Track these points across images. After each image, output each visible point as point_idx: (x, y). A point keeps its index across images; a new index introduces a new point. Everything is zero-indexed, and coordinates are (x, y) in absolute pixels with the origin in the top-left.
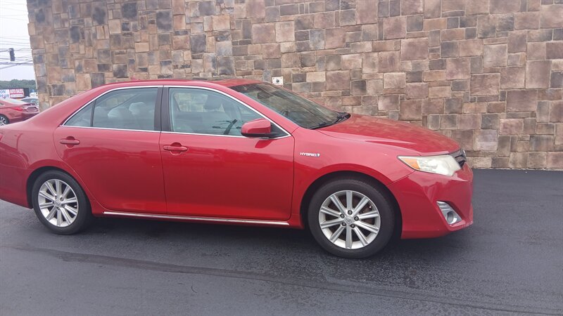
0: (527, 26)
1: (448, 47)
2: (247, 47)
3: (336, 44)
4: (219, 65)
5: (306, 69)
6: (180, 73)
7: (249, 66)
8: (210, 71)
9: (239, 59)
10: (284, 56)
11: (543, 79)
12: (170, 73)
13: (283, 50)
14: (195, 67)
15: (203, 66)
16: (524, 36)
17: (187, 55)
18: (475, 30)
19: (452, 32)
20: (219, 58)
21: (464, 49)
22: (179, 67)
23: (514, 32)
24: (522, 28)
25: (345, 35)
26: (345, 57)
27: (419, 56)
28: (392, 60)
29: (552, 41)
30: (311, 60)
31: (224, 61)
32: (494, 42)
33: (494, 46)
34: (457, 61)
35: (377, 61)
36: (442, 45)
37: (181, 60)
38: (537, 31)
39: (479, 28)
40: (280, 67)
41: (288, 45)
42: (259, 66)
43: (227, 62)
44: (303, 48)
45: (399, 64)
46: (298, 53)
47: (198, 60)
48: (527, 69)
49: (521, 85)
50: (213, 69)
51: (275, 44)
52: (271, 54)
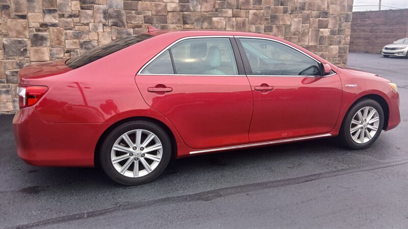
0: (311, 8)
1: (274, 18)
2: (137, 3)
3: (209, 9)
4: (110, 17)
5: (187, 26)
6: (67, 22)
7: (139, 20)
8: (100, 22)
9: (131, 13)
10: (170, 14)
11: (316, 40)
12: (56, 21)
13: (169, 9)
14: (85, 17)
15: (93, 17)
16: (309, 14)
17: (75, 5)
18: (287, 8)
19: (277, 8)
20: (110, 11)
21: (282, 20)
22: (66, 15)
23: (305, 11)
24: (308, 10)
25: (215, 2)
26: (215, 19)
27: (259, 22)
28: (244, 24)
29: (321, 18)
30: (191, 19)
31: (116, 14)
32: (296, 17)
33: (296, 19)
34: (278, 27)
35: (235, 24)
36: (271, 16)
37: (68, 9)
38: (315, 12)
39: (290, 7)
40: (166, 23)
41: (173, 5)
42: (148, 21)
43: (118, 15)
44: (185, 9)
45: (248, 27)
46: (181, 13)
47: (87, 11)
48: (310, 34)
49: (307, 44)
50: (104, 21)
51: (162, 3)
52: (159, 11)
